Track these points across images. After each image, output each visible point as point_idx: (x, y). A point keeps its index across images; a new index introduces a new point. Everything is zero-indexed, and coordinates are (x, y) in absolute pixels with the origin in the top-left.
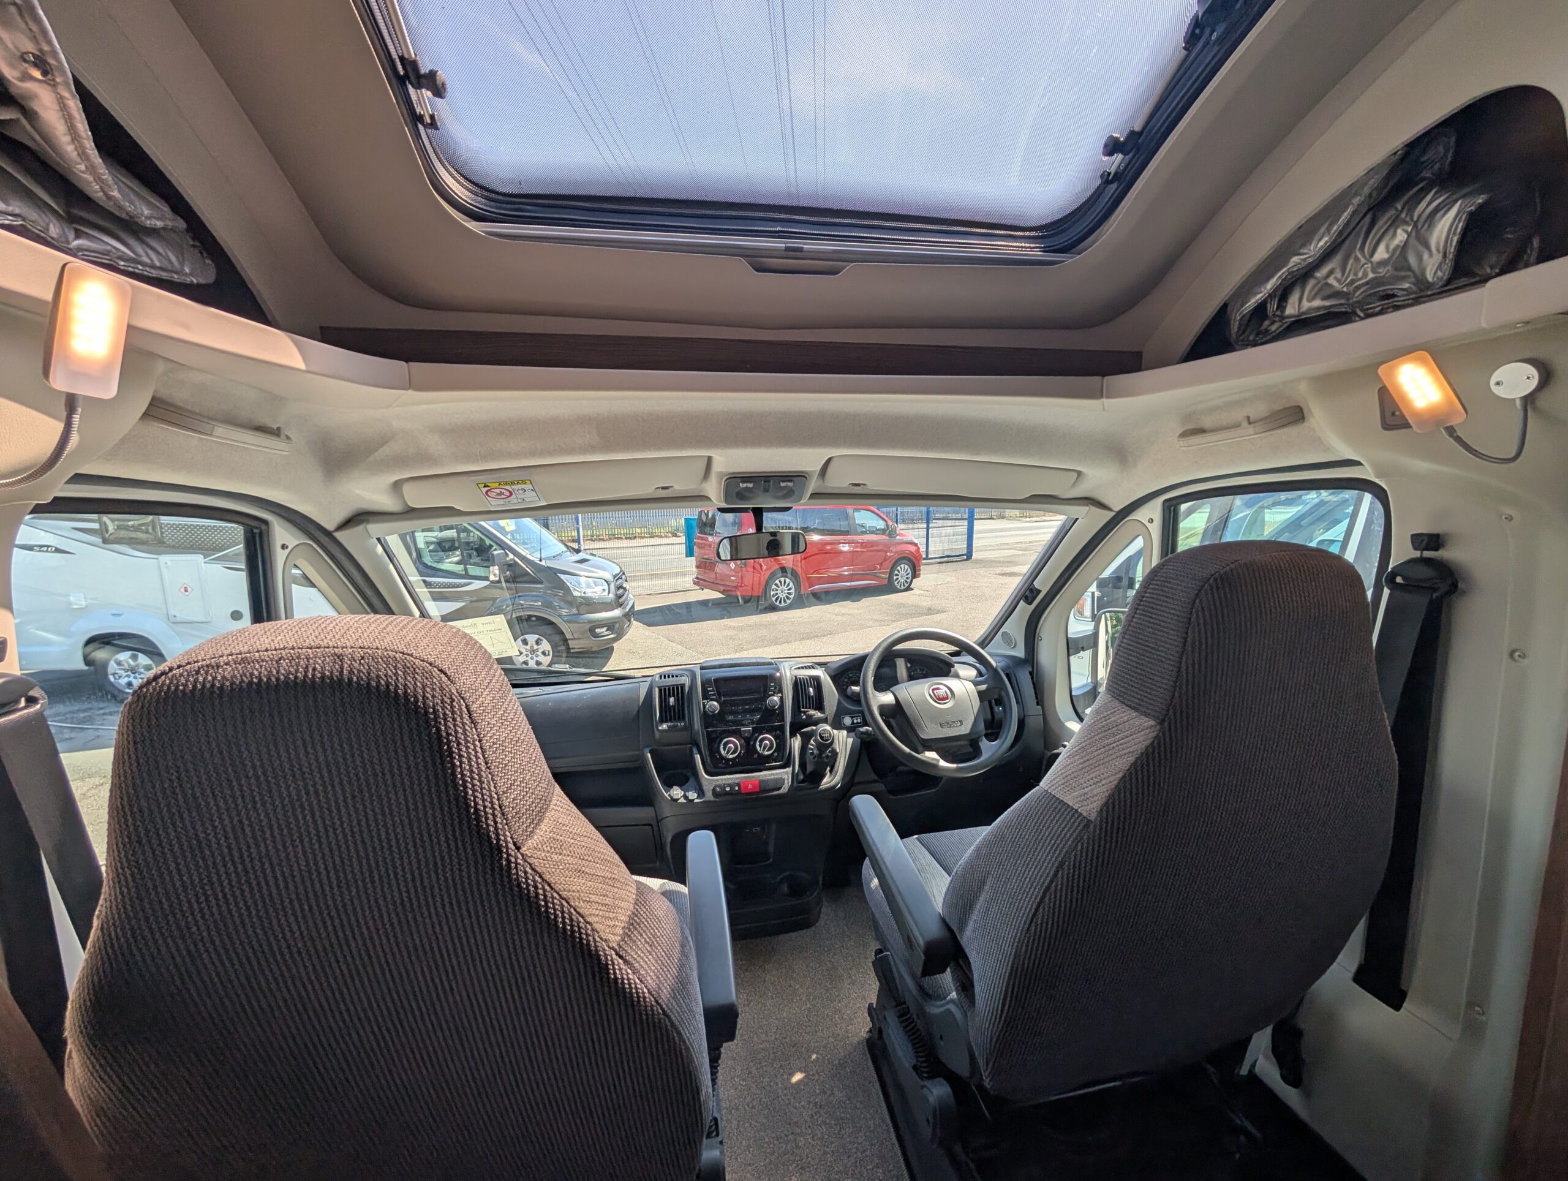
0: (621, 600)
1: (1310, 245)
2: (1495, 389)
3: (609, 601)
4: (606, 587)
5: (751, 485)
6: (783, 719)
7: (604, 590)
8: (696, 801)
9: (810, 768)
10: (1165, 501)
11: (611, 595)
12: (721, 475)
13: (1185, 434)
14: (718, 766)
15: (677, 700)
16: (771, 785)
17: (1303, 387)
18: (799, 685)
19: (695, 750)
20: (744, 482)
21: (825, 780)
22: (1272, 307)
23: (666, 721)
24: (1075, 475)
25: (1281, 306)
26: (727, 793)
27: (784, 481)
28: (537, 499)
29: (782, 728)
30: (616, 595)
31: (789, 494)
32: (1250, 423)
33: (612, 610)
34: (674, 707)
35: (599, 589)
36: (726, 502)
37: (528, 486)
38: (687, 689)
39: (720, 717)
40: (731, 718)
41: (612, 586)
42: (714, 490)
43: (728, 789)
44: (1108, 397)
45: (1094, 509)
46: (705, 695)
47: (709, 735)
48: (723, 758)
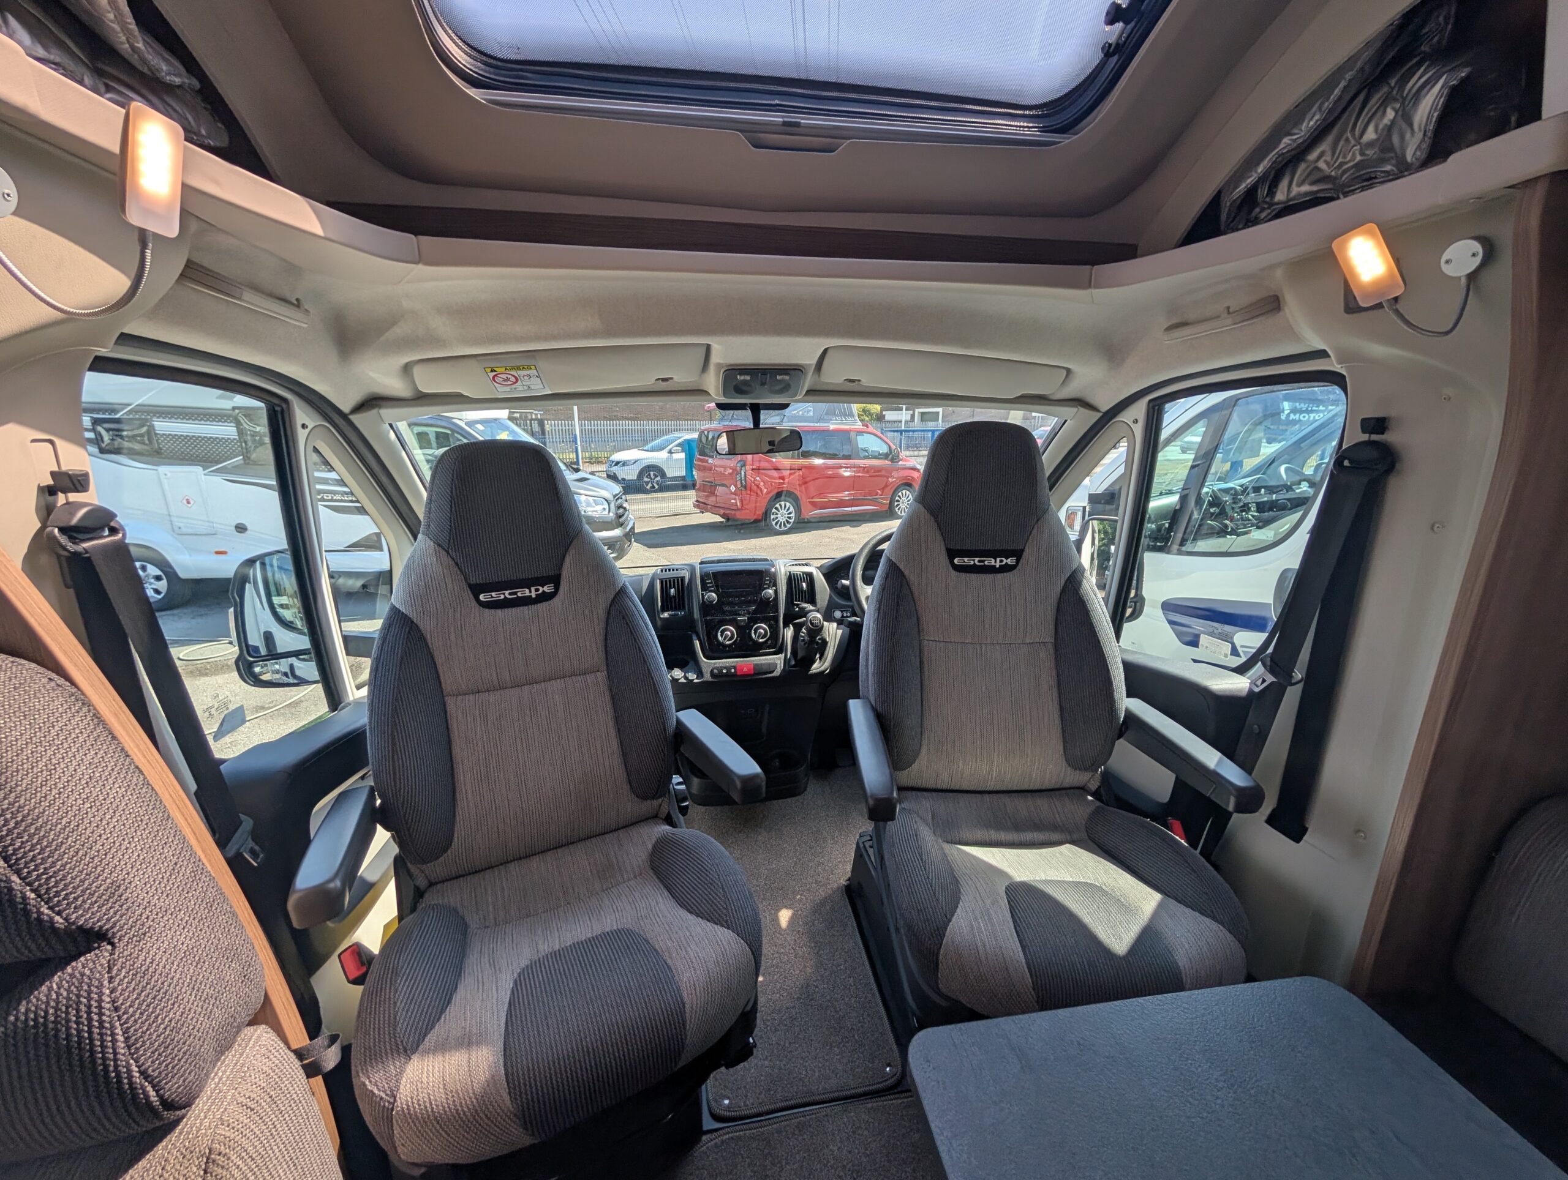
0: (621, 520)
1: (1302, 124)
2: (1445, 268)
3: (609, 520)
4: (606, 506)
5: (748, 378)
6: (777, 610)
7: (604, 509)
8: (696, 681)
9: (800, 654)
10: (1150, 401)
11: (611, 514)
12: (719, 366)
13: (1169, 329)
14: (715, 650)
15: (677, 591)
16: (765, 669)
17: (1279, 273)
18: (792, 580)
19: (694, 637)
20: (740, 374)
21: (815, 666)
22: (1262, 192)
23: (668, 610)
24: (1065, 372)
25: (1272, 192)
26: (726, 675)
27: (780, 375)
28: (542, 386)
29: (776, 619)
30: (617, 514)
31: (785, 388)
32: (1229, 313)
33: (613, 529)
34: (674, 597)
35: (599, 508)
36: (725, 394)
37: (533, 372)
38: (687, 580)
39: (718, 607)
40: (728, 608)
41: (612, 506)
42: (712, 382)
43: (724, 671)
44: (1096, 287)
45: (1082, 410)
46: (705, 587)
47: (707, 623)
48: (720, 644)
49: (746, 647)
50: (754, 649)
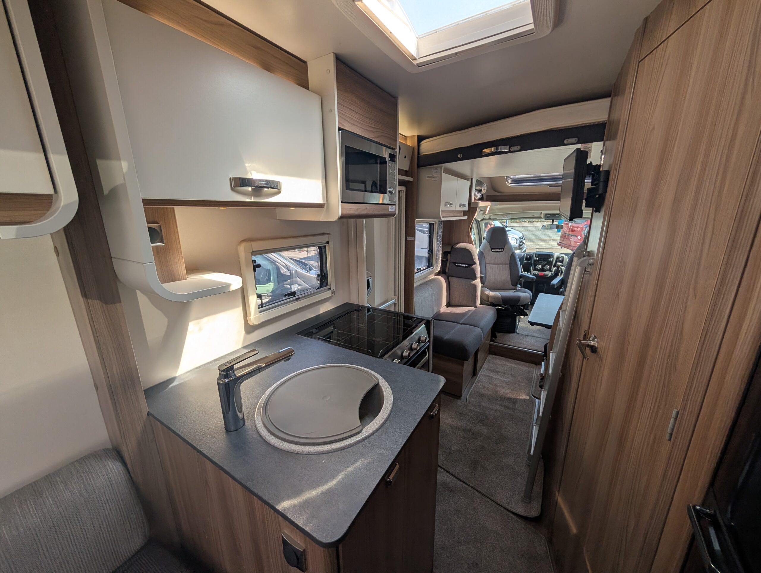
6: (552, 263)
12: (544, 214)
16: (546, 275)
18: (558, 257)
19: (531, 266)
23: (526, 261)
34: (529, 258)
38: (532, 255)
40: (540, 261)
41: (518, 241)
43: (536, 274)
46: (536, 257)
47: (535, 264)
48: (537, 269)
49: (543, 270)
50: (545, 271)
